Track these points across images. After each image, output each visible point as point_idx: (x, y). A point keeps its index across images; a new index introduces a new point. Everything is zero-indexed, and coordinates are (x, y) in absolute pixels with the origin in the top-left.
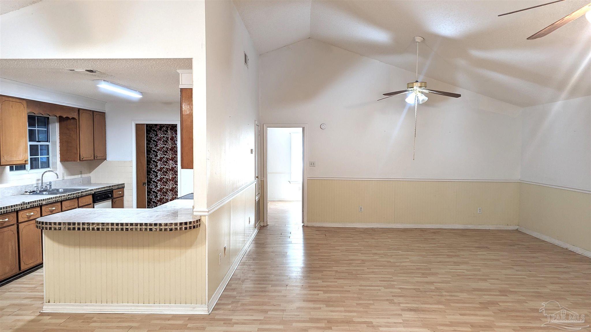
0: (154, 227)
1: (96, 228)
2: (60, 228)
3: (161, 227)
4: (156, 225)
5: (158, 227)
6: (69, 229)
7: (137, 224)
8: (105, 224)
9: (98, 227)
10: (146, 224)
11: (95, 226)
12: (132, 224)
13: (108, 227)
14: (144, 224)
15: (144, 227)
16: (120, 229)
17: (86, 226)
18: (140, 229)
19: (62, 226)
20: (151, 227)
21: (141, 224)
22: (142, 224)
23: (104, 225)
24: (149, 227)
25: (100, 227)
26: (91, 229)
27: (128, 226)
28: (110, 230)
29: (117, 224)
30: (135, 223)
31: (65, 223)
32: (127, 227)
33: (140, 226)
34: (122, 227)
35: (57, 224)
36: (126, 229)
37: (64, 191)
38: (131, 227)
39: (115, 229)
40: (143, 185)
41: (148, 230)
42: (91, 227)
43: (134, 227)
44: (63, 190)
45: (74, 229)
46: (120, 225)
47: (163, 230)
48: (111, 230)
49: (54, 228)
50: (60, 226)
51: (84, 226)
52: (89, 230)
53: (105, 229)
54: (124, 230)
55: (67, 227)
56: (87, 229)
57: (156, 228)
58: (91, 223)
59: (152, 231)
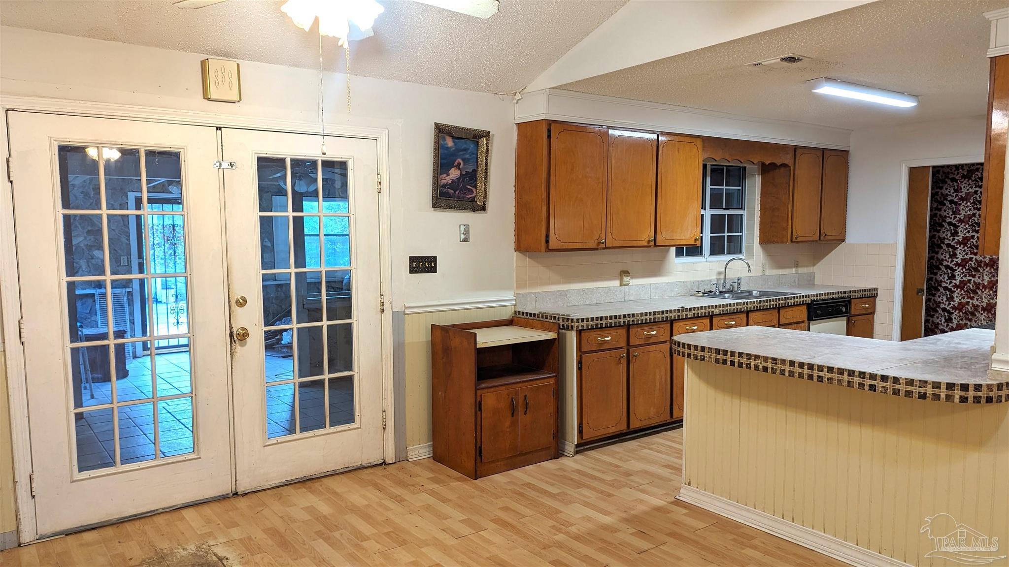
0: (879, 384)
1: (761, 367)
2: (702, 357)
3: (898, 386)
4: (884, 378)
5: (889, 384)
6: (717, 361)
7: (841, 371)
8: (777, 361)
9: (765, 364)
10: (862, 374)
11: (759, 362)
12: (830, 369)
13: (783, 367)
14: (857, 374)
15: (857, 380)
16: (806, 376)
17: (744, 360)
18: (849, 382)
19: (706, 354)
20: (873, 382)
21: (851, 373)
22: (853, 372)
23: (776, 364)
24: (868, 382)
25: (769, 365)
26: (753, 366)
27: (822, 371)
28: (787, 374)
29: (801, 365)
30: (839, 369)
31: (712, 348)
32: (821, 374)
33: (849, 375)
34: (810, 372)
35: (699, 349)
36: (819, 377)
37: (760, 294)
38: (829, 375)
39: (796, 375)
40: (918, 294)
41: (867, 388)
42: (753, 363)
43: (835, 376)
44: (758, 293)
45: (725, 362)
46: (806, 367)
47: (902, 393)
48: (789, 376)
49: (694, 355)
50: (703, 354)
51: (741, 360)
52: (750, 368)
53: (778, 372)
54: (815, 378)
55: (714, 356)
56: (747, 366)
57: (884, 387)
58: (753, 355)
59: (875, 390)
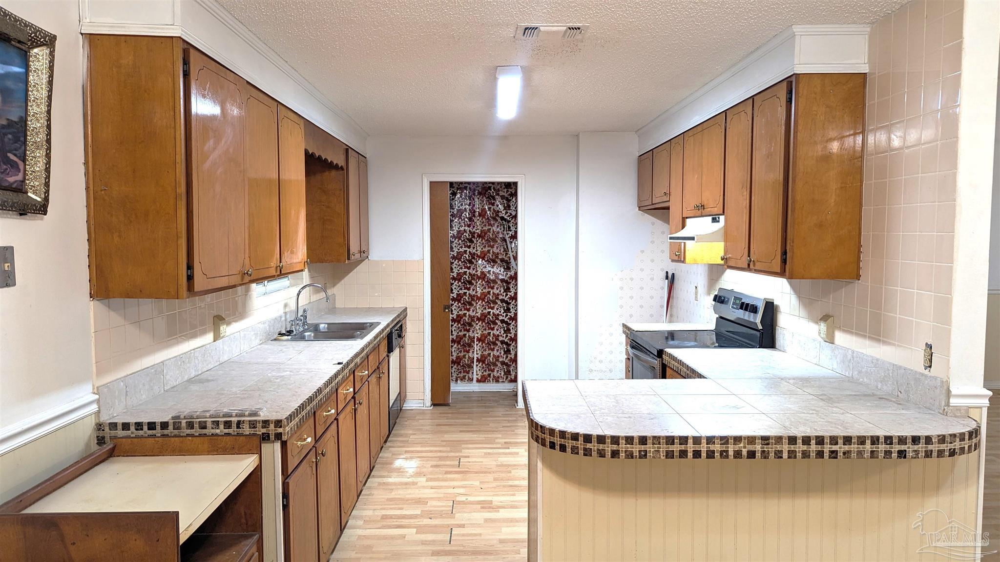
0: (909, 448)
1: (744, 452)
2: (643, 453)
3: (930, 447)
4: (915, 440)
5: (921, 447)
6: (670, 455)
7: (862, 440)
8: (770, 441)
9: (751, 447)
10: (889, 440)
11: (742, 445)
12: (848, 440)
13: (779, 447)
14: (882, 440)
15: (882, 447)
16: (813, 455)
17: (717, 447)
18: (872, 452)
19: (650, 447)
20: (903, 447)
21: (875, 440)
22: (878, 438)
23: (768, 444)
24: (896, 448)
25: (758, 447)
26: (731, 453)
27: (836, 444)
28: (785, 455)
29: (806, 440)
30: (859, 437)
31: (659, 437)
32: (834, 448)
33: (873, 443)
34: (819, 448)
35: (636, 441)
36: (832, 452)
38: (847, 448)
39: (799, 455)
40: (444, 311)
41: (895, 455)
42: (731, 449)
43: (854, 447)
45: (683, 454)
46: (813, 442)
47: (935, 454)
48: (789, 457)
49: (626, 451)
50: (643, 447)
51: (712, 447)
52: (727, 457)
53: (772, 455)
54: (826, 455)
55: (664, 448)
56: (721, 454)
57: (915, 451)
58: (731, 437)
59: (905, 457)
